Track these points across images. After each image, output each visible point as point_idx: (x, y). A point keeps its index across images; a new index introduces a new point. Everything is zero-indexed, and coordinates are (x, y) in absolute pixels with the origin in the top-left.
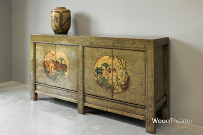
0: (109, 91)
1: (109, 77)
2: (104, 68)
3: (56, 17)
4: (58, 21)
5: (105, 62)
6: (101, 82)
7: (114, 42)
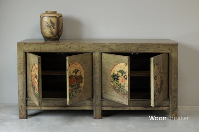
0: (126, 97)
1: (125, 84)
2: (120, 74)
3: (52, 23)
4: (55, 26)
5: (122, 69)
6: (117, 88)
7: (138, 47)
